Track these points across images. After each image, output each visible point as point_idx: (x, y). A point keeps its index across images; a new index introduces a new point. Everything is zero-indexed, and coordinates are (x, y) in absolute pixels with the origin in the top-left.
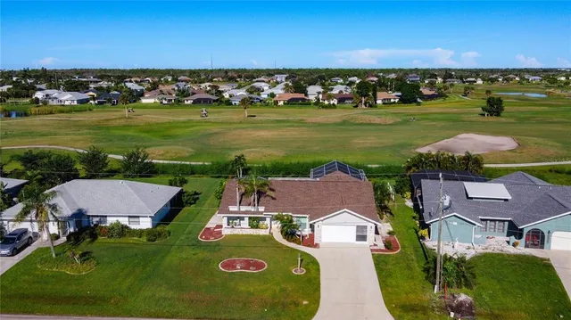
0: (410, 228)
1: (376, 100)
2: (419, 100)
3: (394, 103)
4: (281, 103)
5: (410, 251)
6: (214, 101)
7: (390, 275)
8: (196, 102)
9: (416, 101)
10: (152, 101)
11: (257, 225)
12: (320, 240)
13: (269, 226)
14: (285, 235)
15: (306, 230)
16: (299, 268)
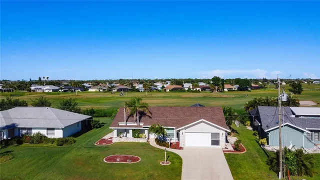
0: (252, 140)
1: (224, 89)
2: (249, 89)
3: (235, 90)
4: (168, 90)
5: (254, 152)
6: (129, 90)
7: (240, 166)
8: (119, 90)
9: (247, 90)
10: (94, 90)
11: (138, 136)
12: (184, 145)
13: (147, 137)
14: (158, 142)
15: (173, 139)
16: (165, 161)
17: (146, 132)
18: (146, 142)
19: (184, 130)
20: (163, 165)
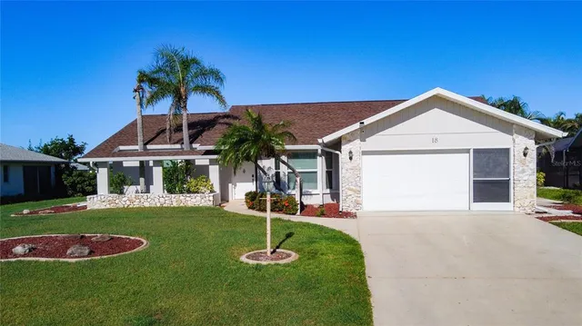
12: (358, 203)
13: (217, 188)
14: (252, 199)
15: (314, 192)
16: (269, 250)
17: (214, 172)
18: (211, 204)
19: (358, 141)
20: (255, 262)
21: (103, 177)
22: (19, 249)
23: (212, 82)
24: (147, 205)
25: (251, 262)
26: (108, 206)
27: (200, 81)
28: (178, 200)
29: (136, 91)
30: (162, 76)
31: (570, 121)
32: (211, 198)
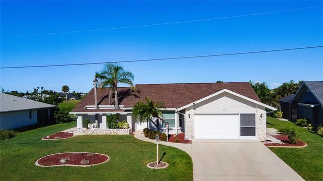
11: (115, 125)
13: (131, 126)
14: (147, 133)
15: (174, 128)
16: (158, 162)
17: (129, 118)
18: (128, 134)
19: (192, 110)
20: (153, 168)
21: (79, 120)
22: (62, 161)
23: (128, 77)
24: (100, 134)
25: (152, 168)
26: (83, 134)
27: (123, 77)
28: (113, 132)
29: (94, 81)
30: (106, 75)
31: (296, 85)
32: (128, 131)
